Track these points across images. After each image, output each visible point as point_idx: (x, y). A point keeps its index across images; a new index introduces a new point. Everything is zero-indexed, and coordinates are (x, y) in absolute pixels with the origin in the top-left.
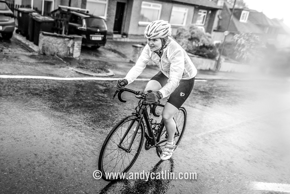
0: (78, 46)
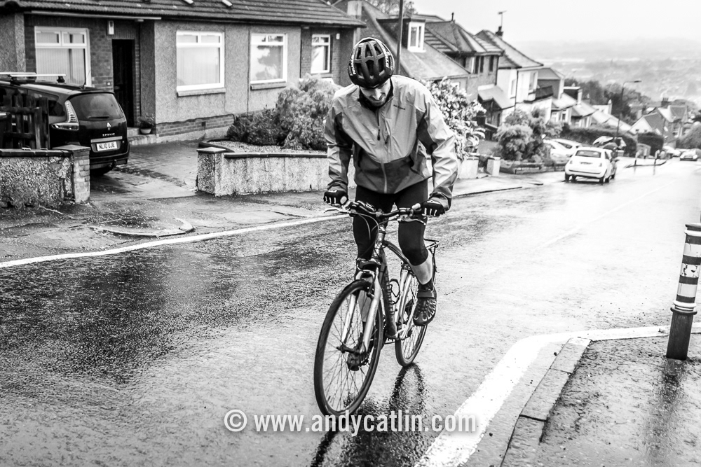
0: (83, 173)
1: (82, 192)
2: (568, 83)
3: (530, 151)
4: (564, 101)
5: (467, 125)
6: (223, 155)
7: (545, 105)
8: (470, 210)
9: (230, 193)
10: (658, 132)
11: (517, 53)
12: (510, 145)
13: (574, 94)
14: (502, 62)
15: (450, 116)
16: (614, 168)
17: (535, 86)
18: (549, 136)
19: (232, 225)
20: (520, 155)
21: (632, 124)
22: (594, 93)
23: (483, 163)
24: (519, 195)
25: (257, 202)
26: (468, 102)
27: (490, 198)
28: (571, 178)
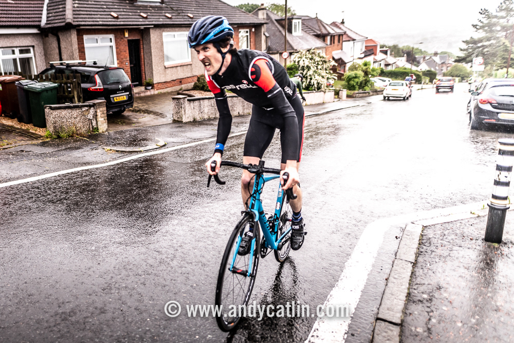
0: (103, 115)
1: (103, 126)
2: (382, 47)
3: (363, 85)
4: (380, 56)
5: (327, 73)
6: (186, 99)
7: (370, 59)
8: (330, 121)
9: (192, 120)
10: (433, 69)
11: (353, 33)
12: (352, 82)
13: (385, 53)
14: (345, 38)
15: (317, 69)
16: (411, 91)
17: (364, 50)
18: (373, 76)
19: (190, 140)
20: (357, 87)
21: (418, 66)
22: (396, 51)
23: (337, 93)
24: (358, 110)
25: (207, 124)
26: (327, 60)
27: (341, 114)
28: (387, 98)
